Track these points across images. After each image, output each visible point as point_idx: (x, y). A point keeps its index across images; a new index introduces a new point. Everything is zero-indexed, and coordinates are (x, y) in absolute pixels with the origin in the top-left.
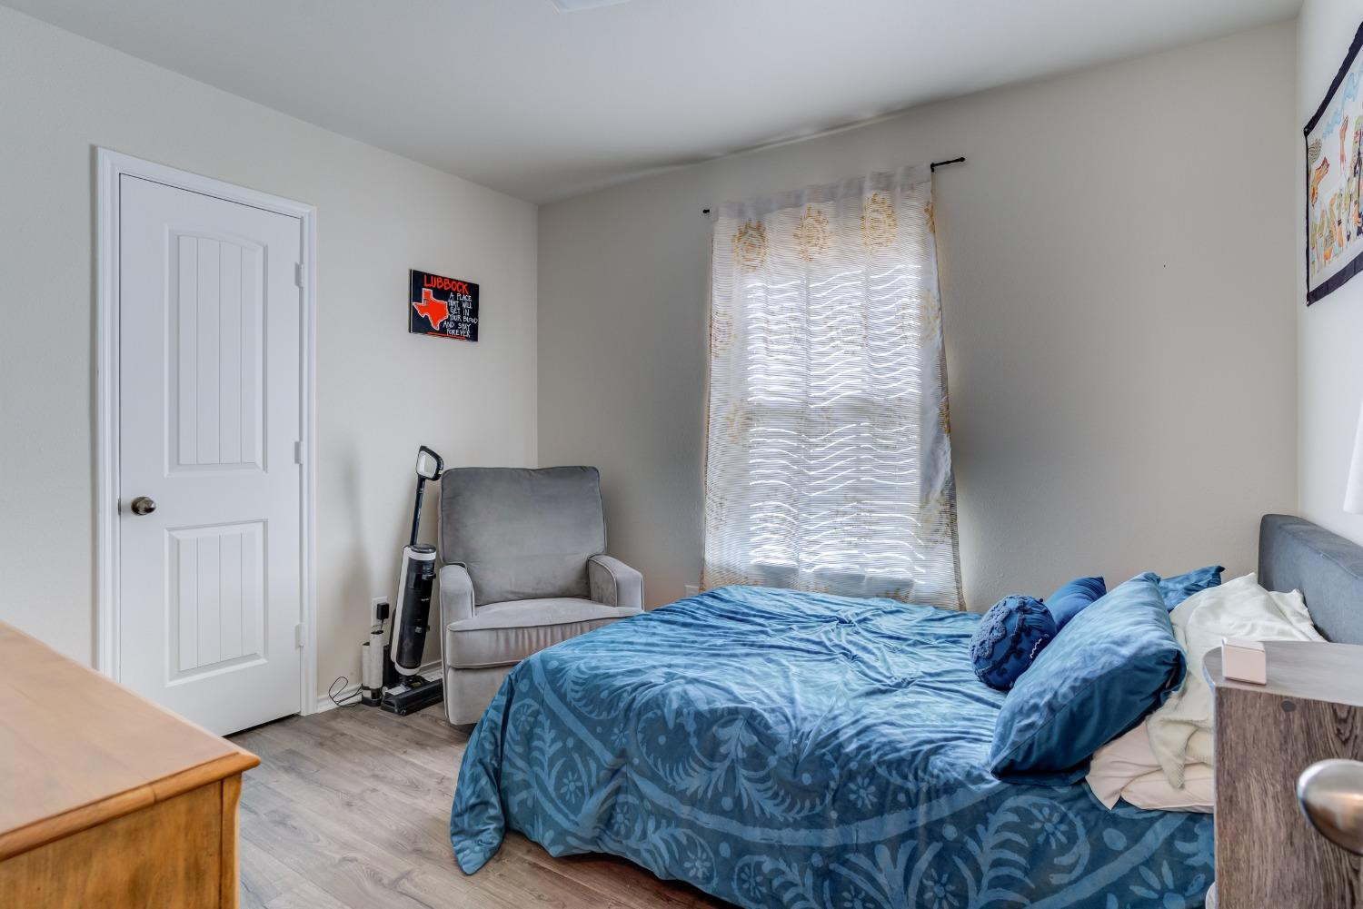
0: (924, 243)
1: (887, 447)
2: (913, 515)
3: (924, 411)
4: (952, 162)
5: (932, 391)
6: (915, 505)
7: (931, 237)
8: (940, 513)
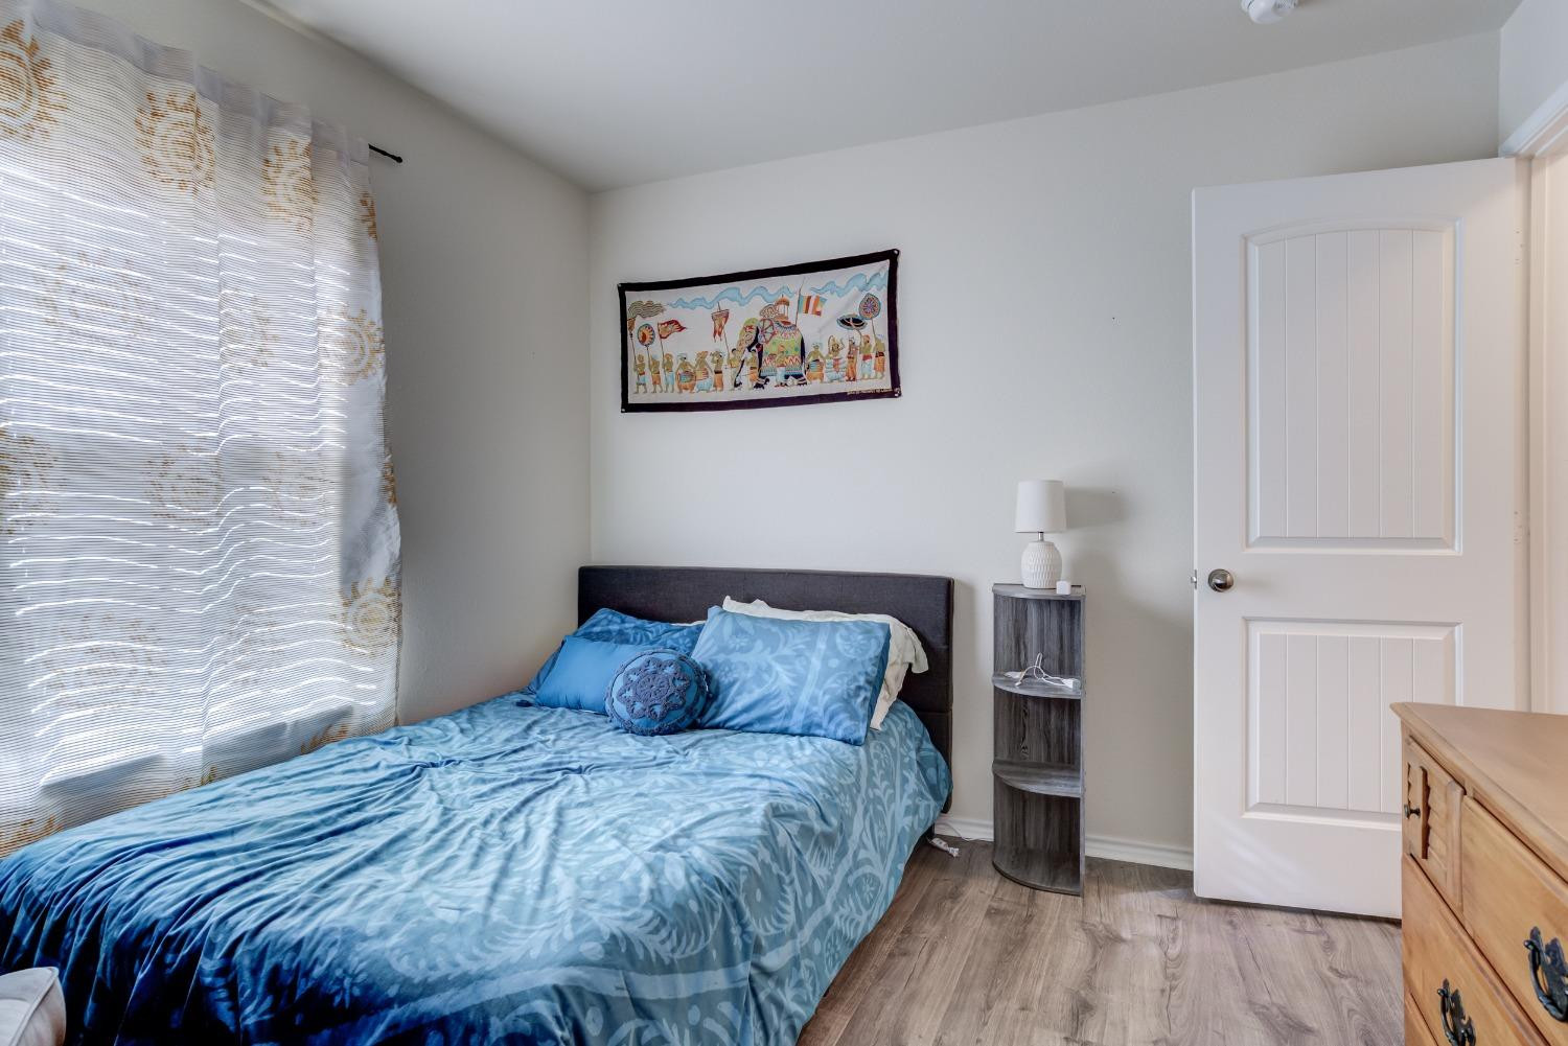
0: (357, 243)
1: (304, 523)
2: (333, 617)
3: (350, 474)
4: (390, 156)
5: (370, 446)
6: (334, 603)
7: (371, 242)
8: (389, 606)
